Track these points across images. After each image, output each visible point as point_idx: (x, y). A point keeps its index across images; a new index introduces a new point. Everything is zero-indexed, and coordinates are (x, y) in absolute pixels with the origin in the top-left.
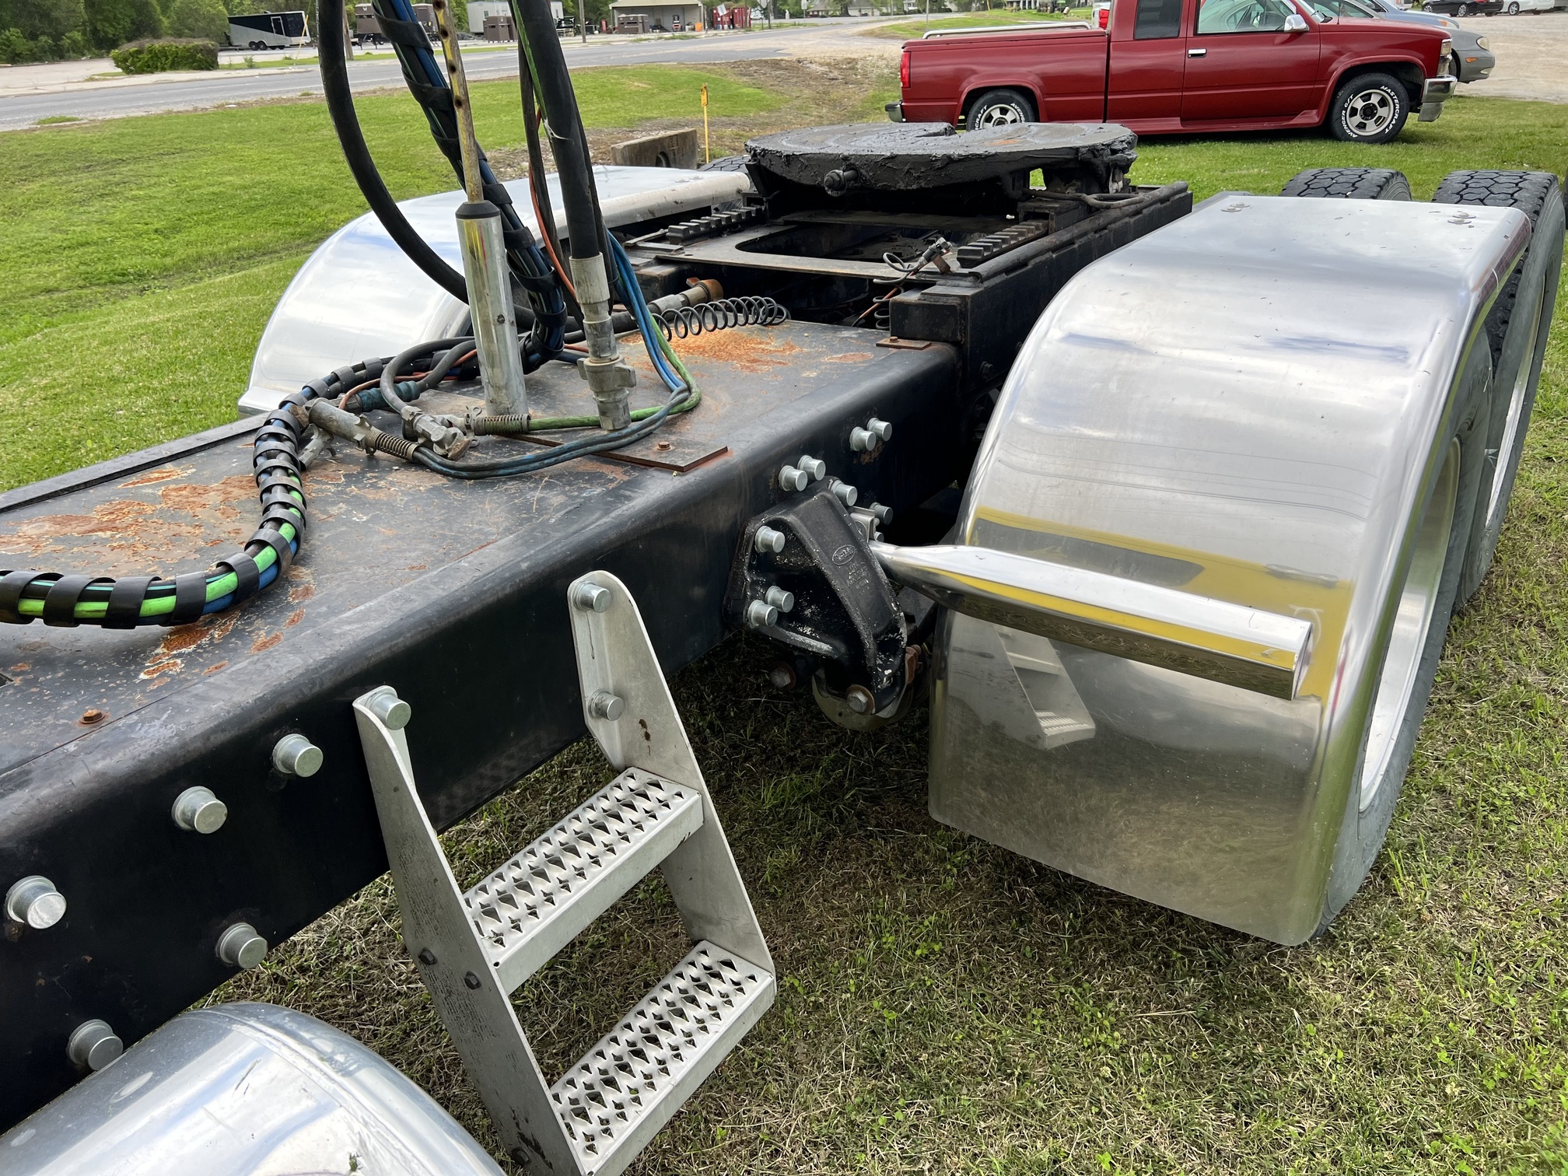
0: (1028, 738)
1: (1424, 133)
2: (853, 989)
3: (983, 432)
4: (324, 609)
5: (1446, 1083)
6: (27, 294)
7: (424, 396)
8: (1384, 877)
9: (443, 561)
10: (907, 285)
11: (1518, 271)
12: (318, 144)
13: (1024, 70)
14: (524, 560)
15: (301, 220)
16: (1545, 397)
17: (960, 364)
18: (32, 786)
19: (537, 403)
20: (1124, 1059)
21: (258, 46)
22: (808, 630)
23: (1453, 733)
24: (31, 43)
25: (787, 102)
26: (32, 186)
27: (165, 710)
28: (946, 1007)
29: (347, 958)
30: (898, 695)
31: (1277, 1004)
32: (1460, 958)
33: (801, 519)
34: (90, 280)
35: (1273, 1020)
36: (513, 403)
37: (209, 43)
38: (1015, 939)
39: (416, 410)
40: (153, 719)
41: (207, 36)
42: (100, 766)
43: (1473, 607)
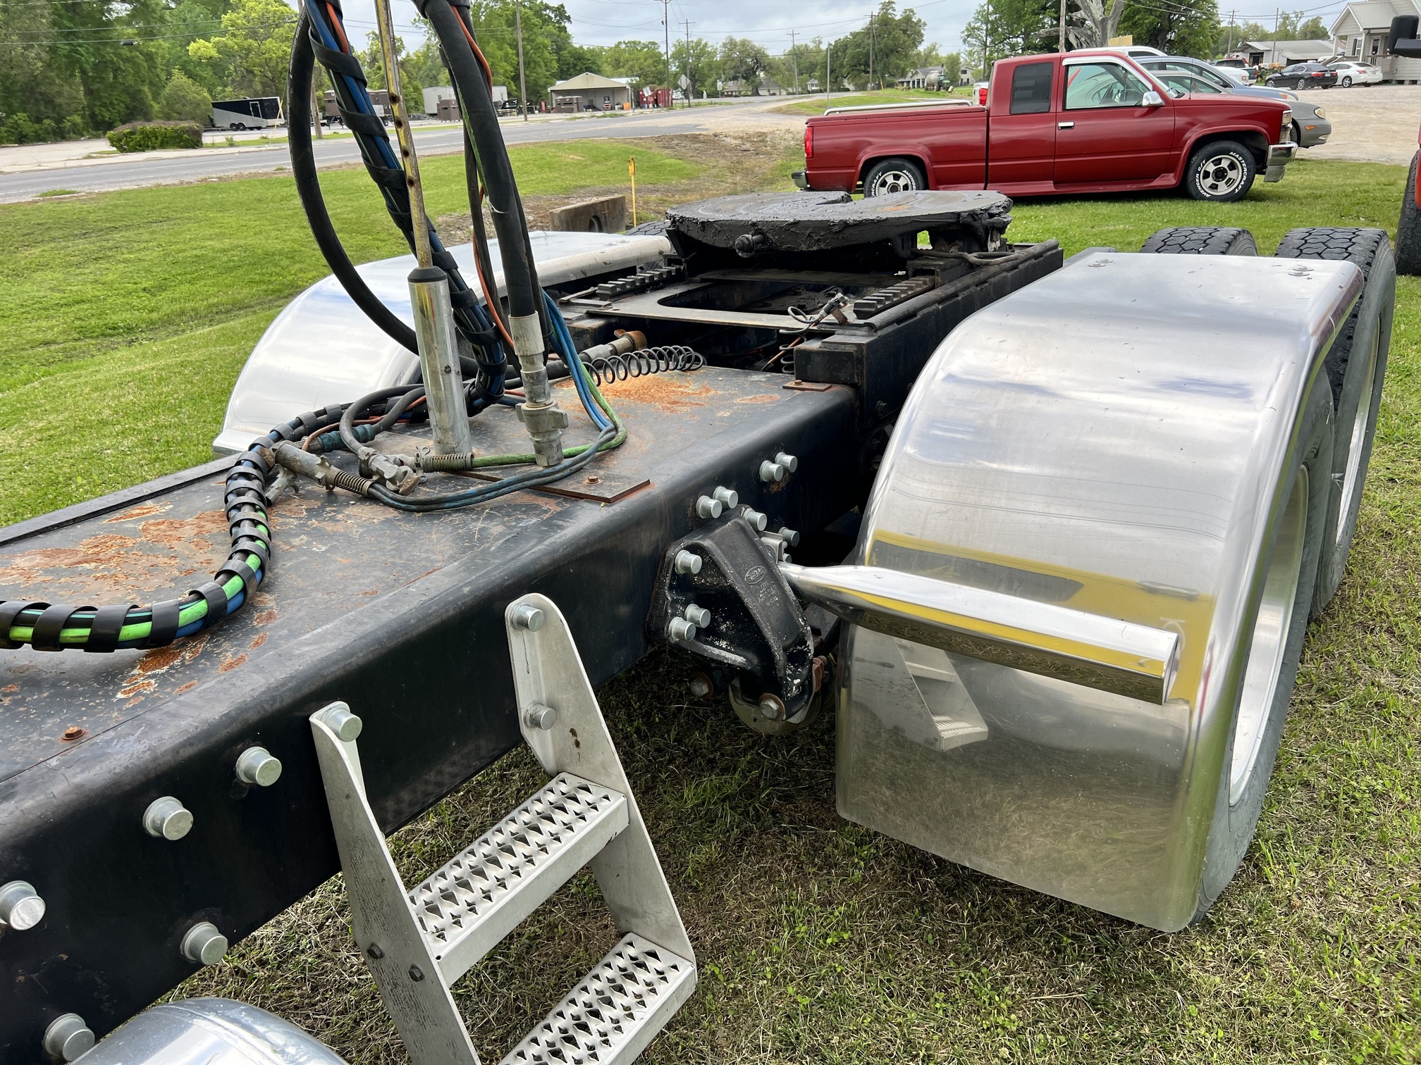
0: (927, 741)
1: (1270, 192)
2: (769, 976)
3: (879, 463)
4: (285, 632)
5: (1318, 1059)
6: (27, 347)
7: (379, 437)
8: (1256, 866)
9: (393, 587)
10: (810, 335)
11: (1354, 316)
12: (289, 212)
13: (914, 141)
14: (466, 585)
15: (273, 279)
16: (1386, 425)
17: (858, 403)
18: (17, 799)
19: (480, 443)
20: (1021, 1040)
21: (238, 127)
22: (724, 644)
23: (1315, 731)
24: (37, 126)
25: (705, 171)
26: (34, 250)
27: (139, 726)
28: (856, 991)
29: (303, 952)
30: (807, 703)
31: (1162, 987)
32: (1328, 941)
33: (716, 543)
34: (84, 333)
35: (1158, 1002)
36: (458, 443)
37: (194, 125)
38: (918, 927)
39: (371, 450)
40: (129, 734)
41: (193, 118)
42: (79, 779)
43: (1328, 614)
